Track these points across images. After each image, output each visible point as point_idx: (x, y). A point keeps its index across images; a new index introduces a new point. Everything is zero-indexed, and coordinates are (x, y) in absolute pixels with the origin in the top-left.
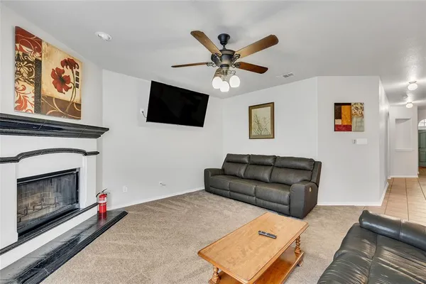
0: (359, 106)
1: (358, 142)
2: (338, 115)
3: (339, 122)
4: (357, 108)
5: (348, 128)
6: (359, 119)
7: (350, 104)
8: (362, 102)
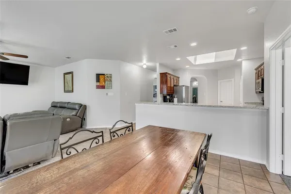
0: (109, 76)
1: (109, 94)
2: (98, 80)
3: (98, 84)
4: (108, 77)
5: (103, 87)
6: (109, 83)
7: (104, 75)
8: (111, 74)
